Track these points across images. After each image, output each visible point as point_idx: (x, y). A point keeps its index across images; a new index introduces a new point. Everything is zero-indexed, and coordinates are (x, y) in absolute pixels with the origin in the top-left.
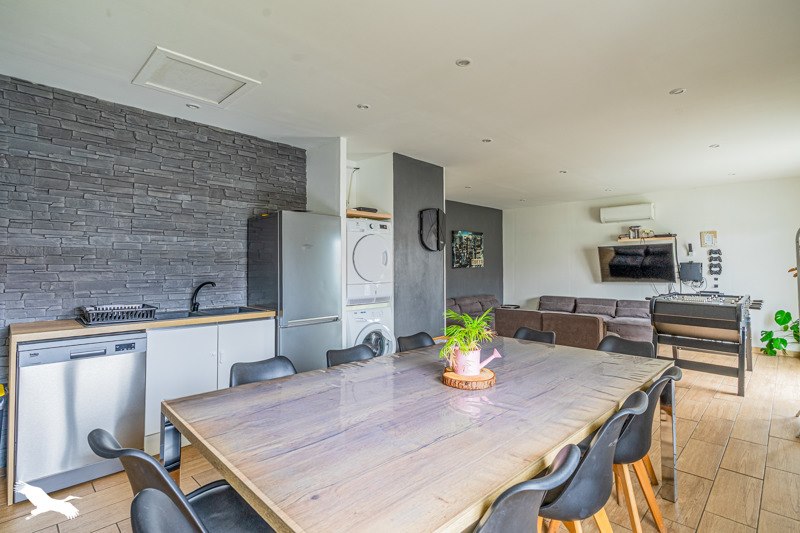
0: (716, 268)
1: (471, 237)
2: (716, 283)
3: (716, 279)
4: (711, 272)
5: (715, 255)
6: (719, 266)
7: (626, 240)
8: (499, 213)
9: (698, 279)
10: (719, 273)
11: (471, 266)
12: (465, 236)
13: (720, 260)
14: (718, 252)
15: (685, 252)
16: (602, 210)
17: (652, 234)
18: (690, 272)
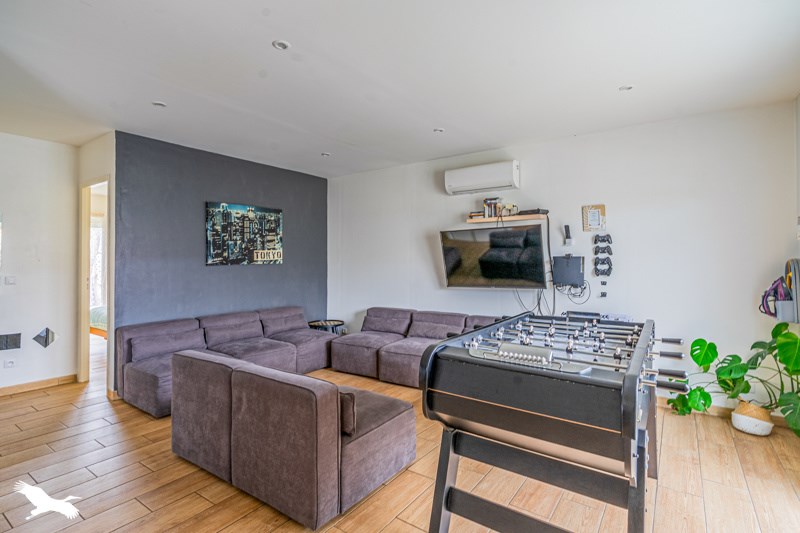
0: (603, 267)
1: (251, 215)
2: (604, 289)
3: (604, 283)
4: (597, 272)
5: (602, 243)
6: (607, 261)
7: (480, 219)
8: (322, 183)
9: (578, 283)
10: (607, 273)
11: (251, 260)
12: (237, 212)
13: (611, 254)
14: (607, 239)
15: (560, 239)
16: (447, 174)
17: (515, 211)
18: (568, 273)
